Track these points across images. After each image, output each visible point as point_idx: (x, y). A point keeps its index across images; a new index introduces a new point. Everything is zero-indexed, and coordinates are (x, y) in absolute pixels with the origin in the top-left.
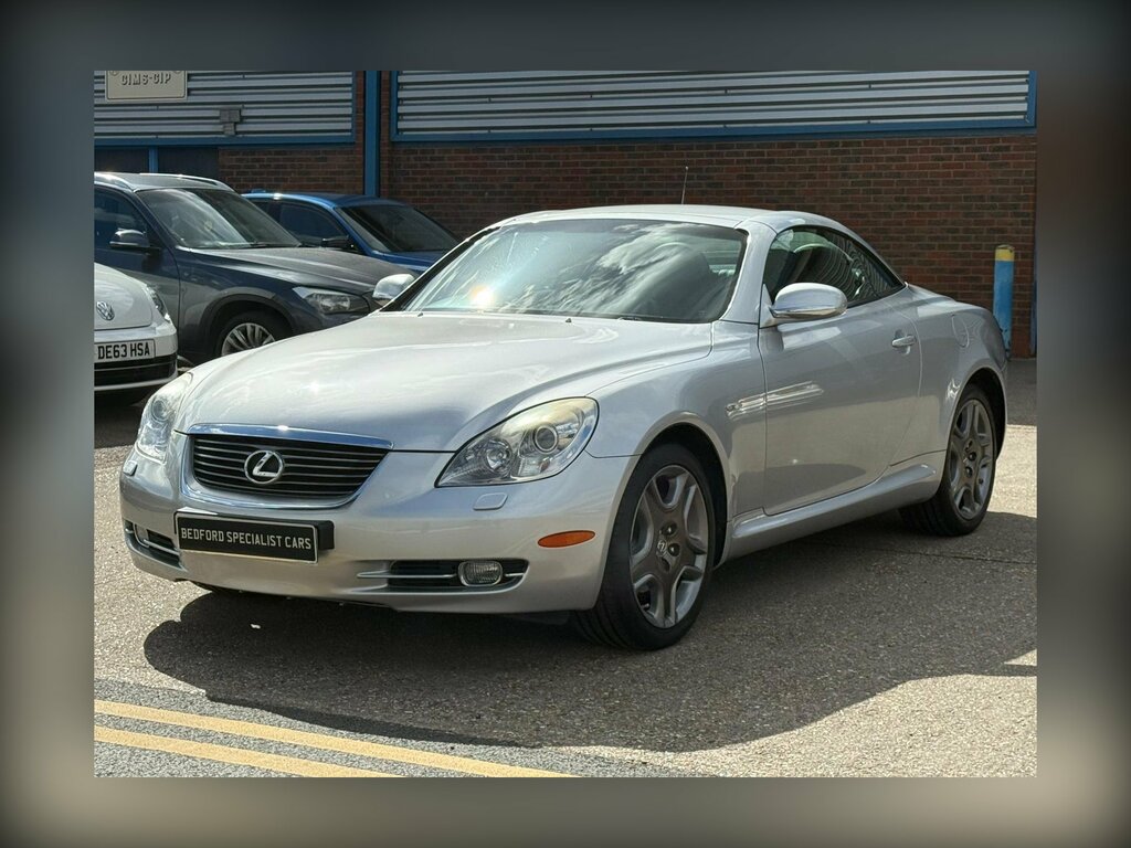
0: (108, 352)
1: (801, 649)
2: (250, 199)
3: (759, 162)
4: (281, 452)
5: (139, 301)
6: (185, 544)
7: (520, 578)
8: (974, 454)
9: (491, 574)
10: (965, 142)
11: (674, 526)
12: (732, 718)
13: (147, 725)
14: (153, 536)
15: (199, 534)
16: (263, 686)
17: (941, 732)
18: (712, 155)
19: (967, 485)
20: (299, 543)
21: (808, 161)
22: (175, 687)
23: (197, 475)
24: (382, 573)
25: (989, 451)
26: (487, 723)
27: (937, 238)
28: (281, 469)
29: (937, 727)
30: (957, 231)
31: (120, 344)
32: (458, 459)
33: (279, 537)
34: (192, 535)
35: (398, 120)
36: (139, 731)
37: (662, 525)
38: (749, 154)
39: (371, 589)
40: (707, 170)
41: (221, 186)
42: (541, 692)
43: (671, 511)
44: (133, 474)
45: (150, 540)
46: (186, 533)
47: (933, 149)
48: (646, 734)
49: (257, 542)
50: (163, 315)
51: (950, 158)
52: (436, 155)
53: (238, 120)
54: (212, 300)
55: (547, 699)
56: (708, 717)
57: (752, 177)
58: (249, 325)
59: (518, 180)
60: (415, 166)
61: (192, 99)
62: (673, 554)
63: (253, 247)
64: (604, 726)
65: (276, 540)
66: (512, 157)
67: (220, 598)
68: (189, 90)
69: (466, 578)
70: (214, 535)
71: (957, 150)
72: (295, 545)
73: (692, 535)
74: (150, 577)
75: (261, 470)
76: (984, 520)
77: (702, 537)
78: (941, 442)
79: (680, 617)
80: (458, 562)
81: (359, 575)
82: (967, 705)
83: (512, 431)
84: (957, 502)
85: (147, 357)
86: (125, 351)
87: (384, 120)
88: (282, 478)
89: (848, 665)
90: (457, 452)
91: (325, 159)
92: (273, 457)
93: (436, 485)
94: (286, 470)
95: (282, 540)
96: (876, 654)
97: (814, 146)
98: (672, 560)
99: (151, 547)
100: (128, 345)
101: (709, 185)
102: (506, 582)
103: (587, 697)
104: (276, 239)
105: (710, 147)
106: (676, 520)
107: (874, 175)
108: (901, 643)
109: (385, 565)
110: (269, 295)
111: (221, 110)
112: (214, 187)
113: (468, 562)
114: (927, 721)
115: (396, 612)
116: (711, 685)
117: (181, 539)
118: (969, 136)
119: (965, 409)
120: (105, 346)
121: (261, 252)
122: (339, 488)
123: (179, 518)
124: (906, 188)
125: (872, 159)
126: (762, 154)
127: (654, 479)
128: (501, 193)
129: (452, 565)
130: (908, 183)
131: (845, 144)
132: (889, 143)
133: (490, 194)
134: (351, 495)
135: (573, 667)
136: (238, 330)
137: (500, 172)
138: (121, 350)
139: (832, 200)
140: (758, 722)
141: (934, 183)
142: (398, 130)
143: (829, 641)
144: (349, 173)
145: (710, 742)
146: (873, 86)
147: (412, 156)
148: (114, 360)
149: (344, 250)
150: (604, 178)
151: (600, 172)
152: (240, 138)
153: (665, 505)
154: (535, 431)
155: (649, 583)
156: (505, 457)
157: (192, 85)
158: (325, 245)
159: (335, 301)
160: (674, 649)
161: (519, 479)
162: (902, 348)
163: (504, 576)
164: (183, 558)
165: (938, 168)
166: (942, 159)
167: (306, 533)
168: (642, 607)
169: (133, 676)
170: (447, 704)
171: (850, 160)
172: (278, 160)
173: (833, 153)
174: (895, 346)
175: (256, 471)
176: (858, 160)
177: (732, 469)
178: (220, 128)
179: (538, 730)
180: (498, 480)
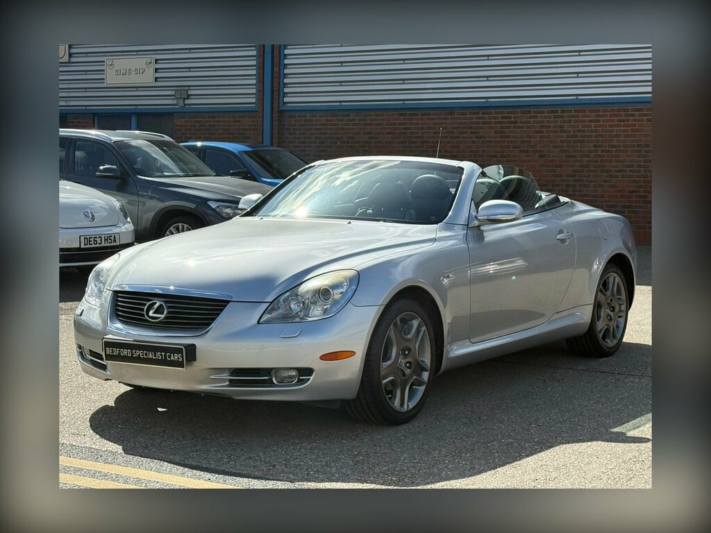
0: (90, 241)
1: (483, 427)
2: (185, 146)
3: (508, 123)
4: (166, 302)
5: (111, 209)
6: (109, 357)
7: (309, 379)
8: (613, 308)
9: (291, 377)
10: (637, 110)
11: (409, 350)
12: (429, 468)
13: (71, 469)
14: (93, 353)
15: (116, 351)
16: (147, 446)
17: (555, 478)
18: (479, 118)
19: (607, 325)
20: (175, 357)
21: (539, 122)
22: (93, 446)
23: (118, 316)
24: (226, 376)
25: (623, 307)
26: (278, 470)
27: (620, 171)
28: (165, 312)
29: (554, 475)
30: (632, 166)
31: (98, 236)
32: (272, 307)
33: (163, 354)
34: (112, 352)
35: (284, 97)
36: (65, 473)
37: (401, 348)
38: (502, 118)
39: (219, 386)
40: (476, 128)
41: (167, 138)
42: (316, 451)
43: (408, 340)
44: (81, 315)
45: (91, 356)
46: (109, 351)
47: (618, 115)
48: (374, 477)
49: (151, 356)
50: (126, 219)
51: (628, 120)
52: (308, 118)
53: (186, 97)
54: (158, 209)
55: (319, 456)
56: (415, 468)
57: (504, 132)
58: (180, 225)
59: (358, 134)
60: (295, 125)
61: (158, 84)
62: (408, 368)
63: (186, 176)
64: (349, 472)
65: (161, 355)
66: (354, 120)
67: (139, 392)
68: (156, 78)
69: (276, 380)
70: (125, 352)
71: (633, 115)
72: (172, 358)
73: (421, 359)
74: (94, 379)
75: (154, 313)
76: (620, 349)
77: (427, 359)
78: (589, 298)
79: (411, 407)
80: (272, 369)
81: (212, 377)
82: (576, 462)
83: (305, 290)
84: (601, 335)
85: (115, 244)
86: (101, 240)
87: (276, 97)
88: (166, 318)
89: (510, 436)
90: (271, 303)
91: (239, 121)
92: (161, 305)
93: (258, 323)
94: (169, 313)
95: (165, 355)
96: (528, 430)
97: (543, 113)
98: (408, 371)
99: (91, 360)
100: (103, 237)
101: (477, 137)
102: (301, 382)
103: (344, 455)
104: (201, 171)
105: (478, 113)
106: (411, 347)
107: (580, 131)
108: (546, 424)
109: (227, 371)
110: (193, 206)
111: (175, 90)
112: (162, 139)
113: (278, 370)
114: (549, 471)
115: (233, 399)
116: (422, 449)
117: (106, 354)
118: (639, 106)
119: (608, 278)
120: (88, 237)
121: (190, 180)
122: (199, 324)
123: (105, 342)
124: (600, 139)
125: (579, 121)
126: (510, 118)
127: (398, 318)
128: (348, 142)
129: (268, 371)
130: (602, 136)
131: (562, 112)
132: (590, 111)
133: (341, 142)
134: (206, 328)
135: (339, 437)
136: (174, 227)
137: (347, 129)
138: (99, 240)
139: (554, 147)
140: (444, 471)
141: (618, 136)
142: (284, 103)
143: (502, 422)
144: (254, 130)
145: (412, 483)
146: (580, 75)
147: (293, 119)
148: (93, 246)
149: (244, 178)
150: (412, 133)
151: (409, 129)
152: (187, 108)
153: (406, 337)
154: (320, 290)
155: (392, 381)
156: (302, 305)
157: (158, 75)
158: (232, 175)
159: (233, 210)
160: (404, 427)
161: (310, 319)
162: (563, 241)
163: (299, 378)
164: (108, 366)
165: (621, 127)
166: (623, 121)
167: (179, 351)
168: (387, 397)
169: (70, 440)
170: (257, 458)
171: (564, 122)
172: (210, 122)
173: (555, 117)
174: (558, 239)
175: (151, 313)
176: (570, 122)
177: (447, 317)
178: (175, 102)
179: (308, 474)
180: (298, 320)
